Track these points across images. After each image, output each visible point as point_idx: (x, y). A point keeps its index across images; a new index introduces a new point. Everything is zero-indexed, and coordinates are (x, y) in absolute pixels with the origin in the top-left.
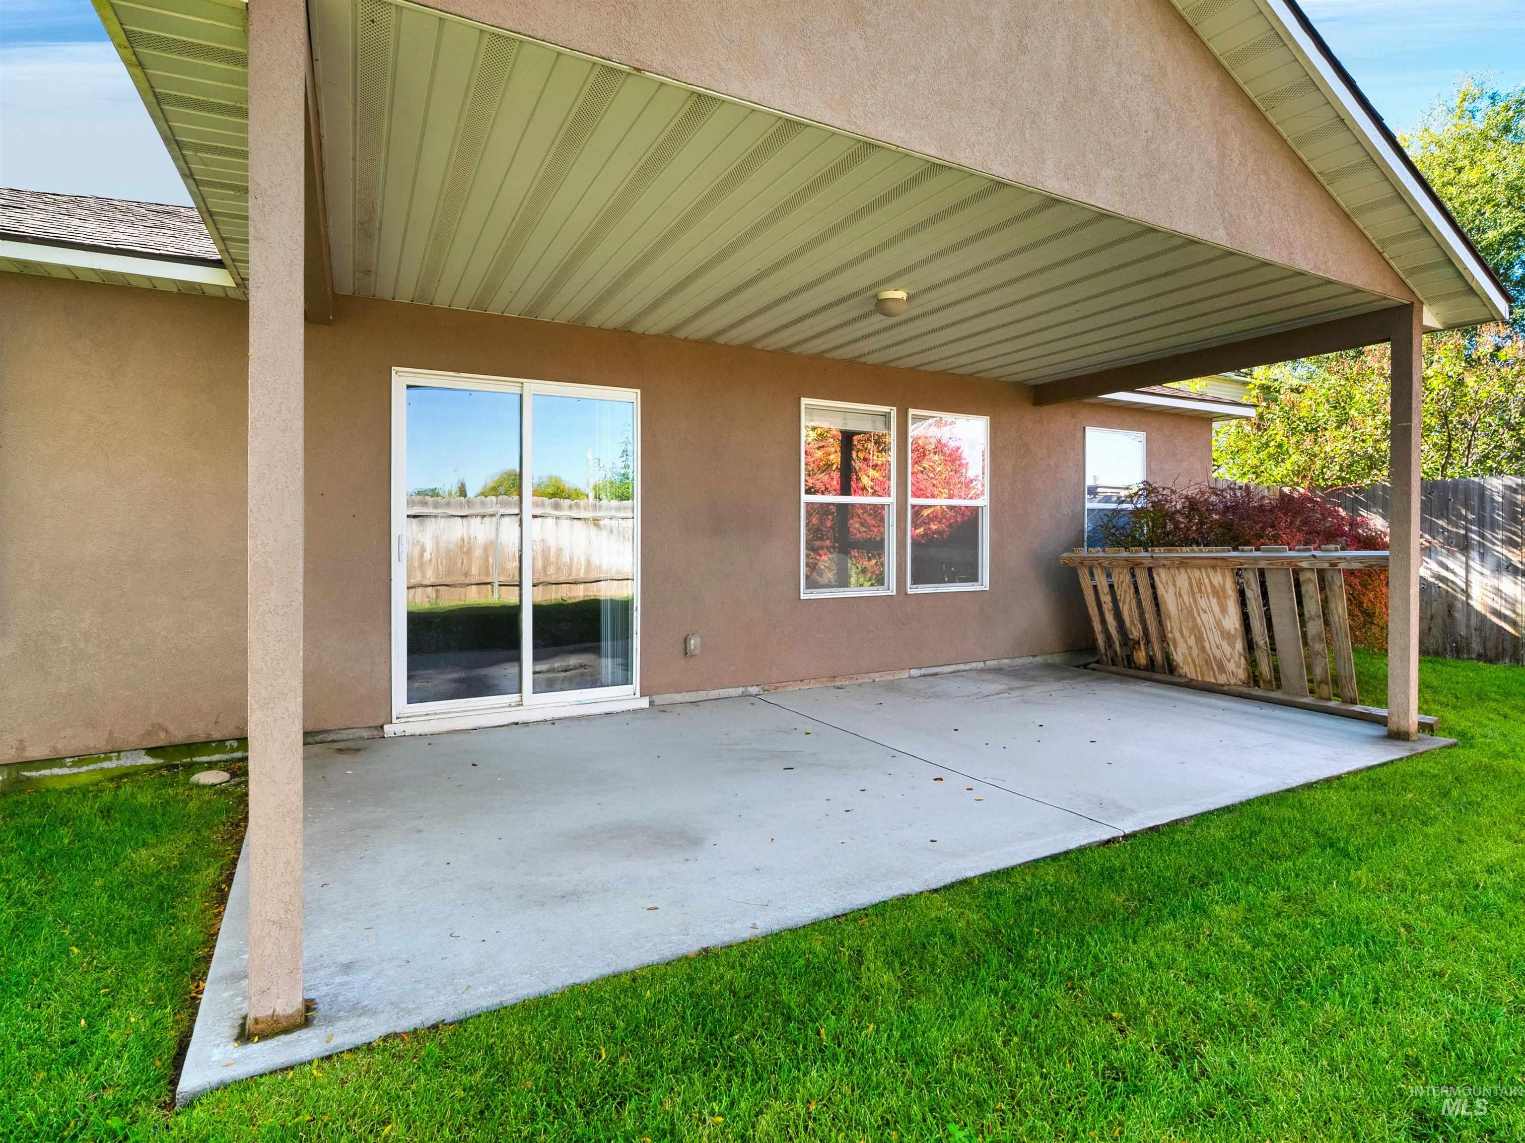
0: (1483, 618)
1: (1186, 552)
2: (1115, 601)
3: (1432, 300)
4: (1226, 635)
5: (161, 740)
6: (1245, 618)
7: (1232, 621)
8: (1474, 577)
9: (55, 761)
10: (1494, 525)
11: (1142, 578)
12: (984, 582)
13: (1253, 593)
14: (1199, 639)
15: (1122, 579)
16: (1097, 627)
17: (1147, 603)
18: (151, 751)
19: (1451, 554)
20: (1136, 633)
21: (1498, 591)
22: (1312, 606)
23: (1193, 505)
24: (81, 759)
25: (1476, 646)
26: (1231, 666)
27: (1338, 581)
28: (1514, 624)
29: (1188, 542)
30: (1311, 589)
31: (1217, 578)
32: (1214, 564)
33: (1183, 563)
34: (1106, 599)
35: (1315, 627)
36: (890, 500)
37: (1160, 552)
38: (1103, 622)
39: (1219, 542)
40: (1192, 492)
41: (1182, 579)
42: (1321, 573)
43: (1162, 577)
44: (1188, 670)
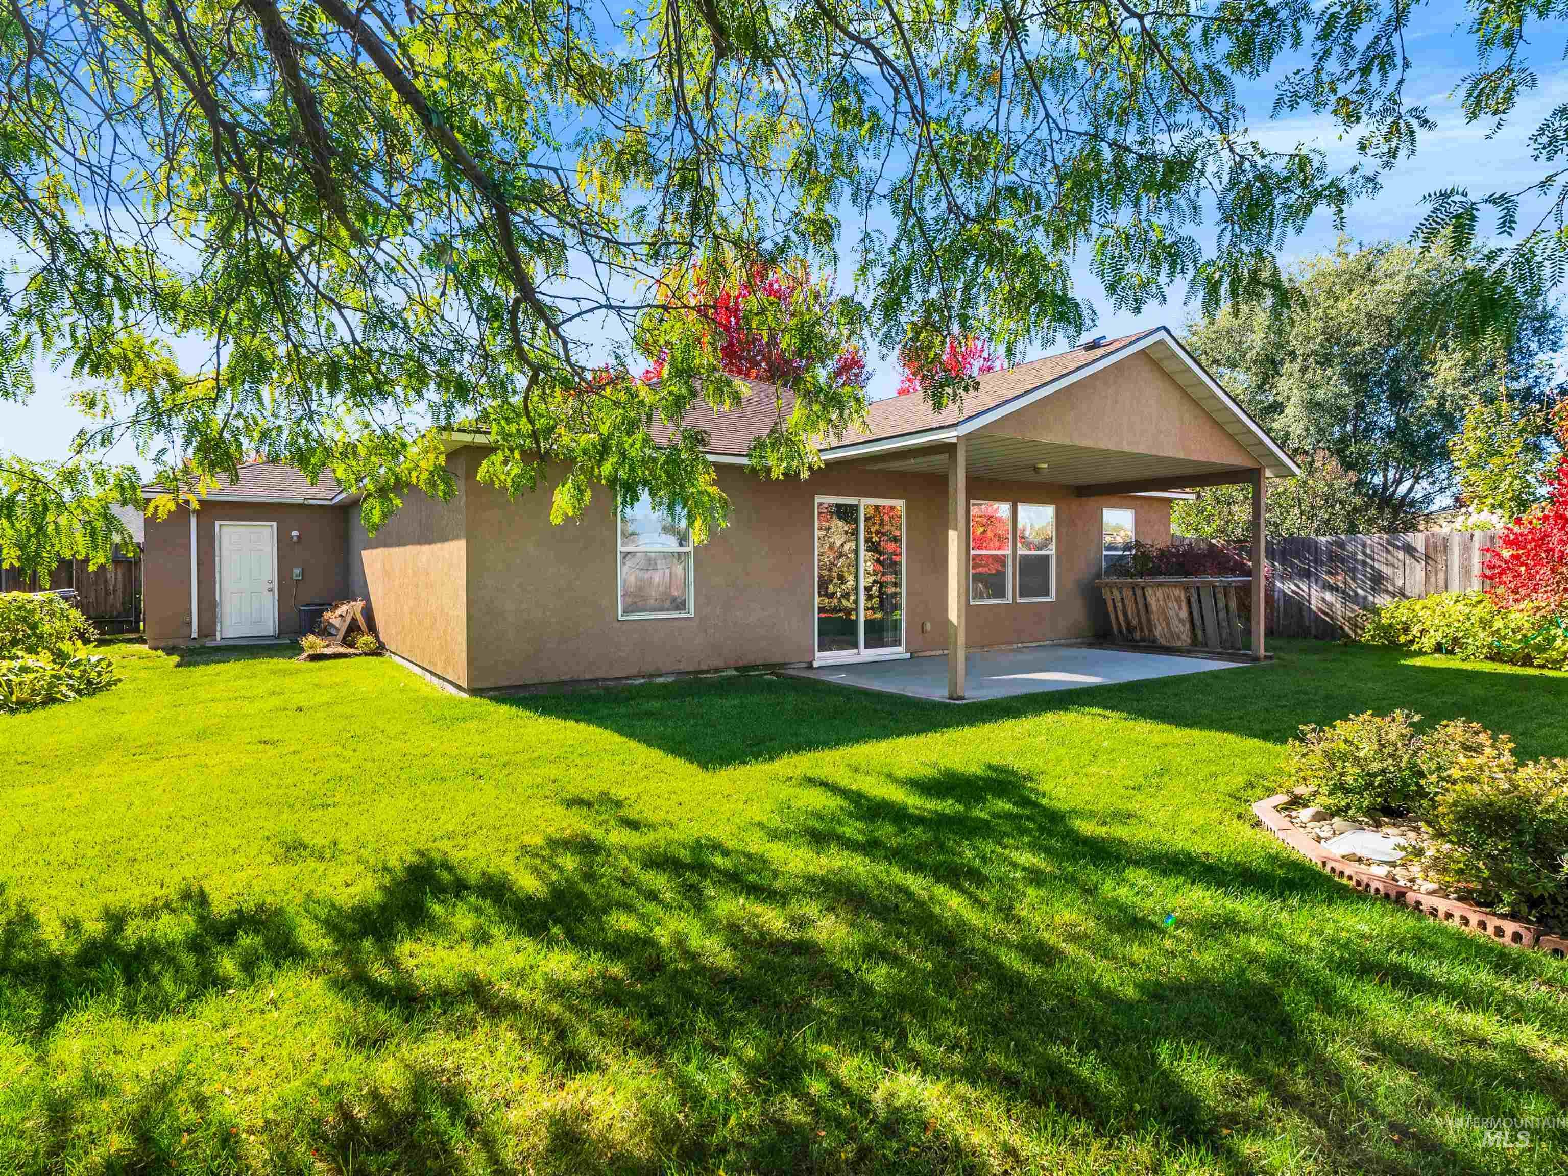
0: (1317, 616)
1: (1161, 579)
2: (1124, 607)
3: (1269, 466)
4: (1181, 621)
5: (741, 664)
6: (1191, 613)
7: (1184, 614)
8: (1313, 591)
9: (707, 672)
10: (1322, 564)
11: (1139, 592)
12: (1053, 597)
13: (1194, 599)
14: (1168, 624)
15: (1128, 593)
16: (1114, 621)
17: (1141, 606)
18: (736, 669)
19: (1301, 580)
20: (1134, 622)
21: (1324, 600)
22: (1221, 604)
23: (1163, 553)
24: (716, 670)
25: (1313, 632)
26: (1184, 637)
27: (1233, 592)
28: (1332, 618)
29: (1161, 574)
30: (1220, 596)
31: (1177, 592)
32: (1175, 585)
33: (1160, 585)
34: (1119, 605)
35: (1222, 615)
36: (1008, 551)
37: (1148, 580)
38: (1117, 618)
39: (1177, 573)
40: (1162, 546)
41: (1159, 593)
42: (1225, 588)
43: (1149, 592)
44: (1162, 641)
